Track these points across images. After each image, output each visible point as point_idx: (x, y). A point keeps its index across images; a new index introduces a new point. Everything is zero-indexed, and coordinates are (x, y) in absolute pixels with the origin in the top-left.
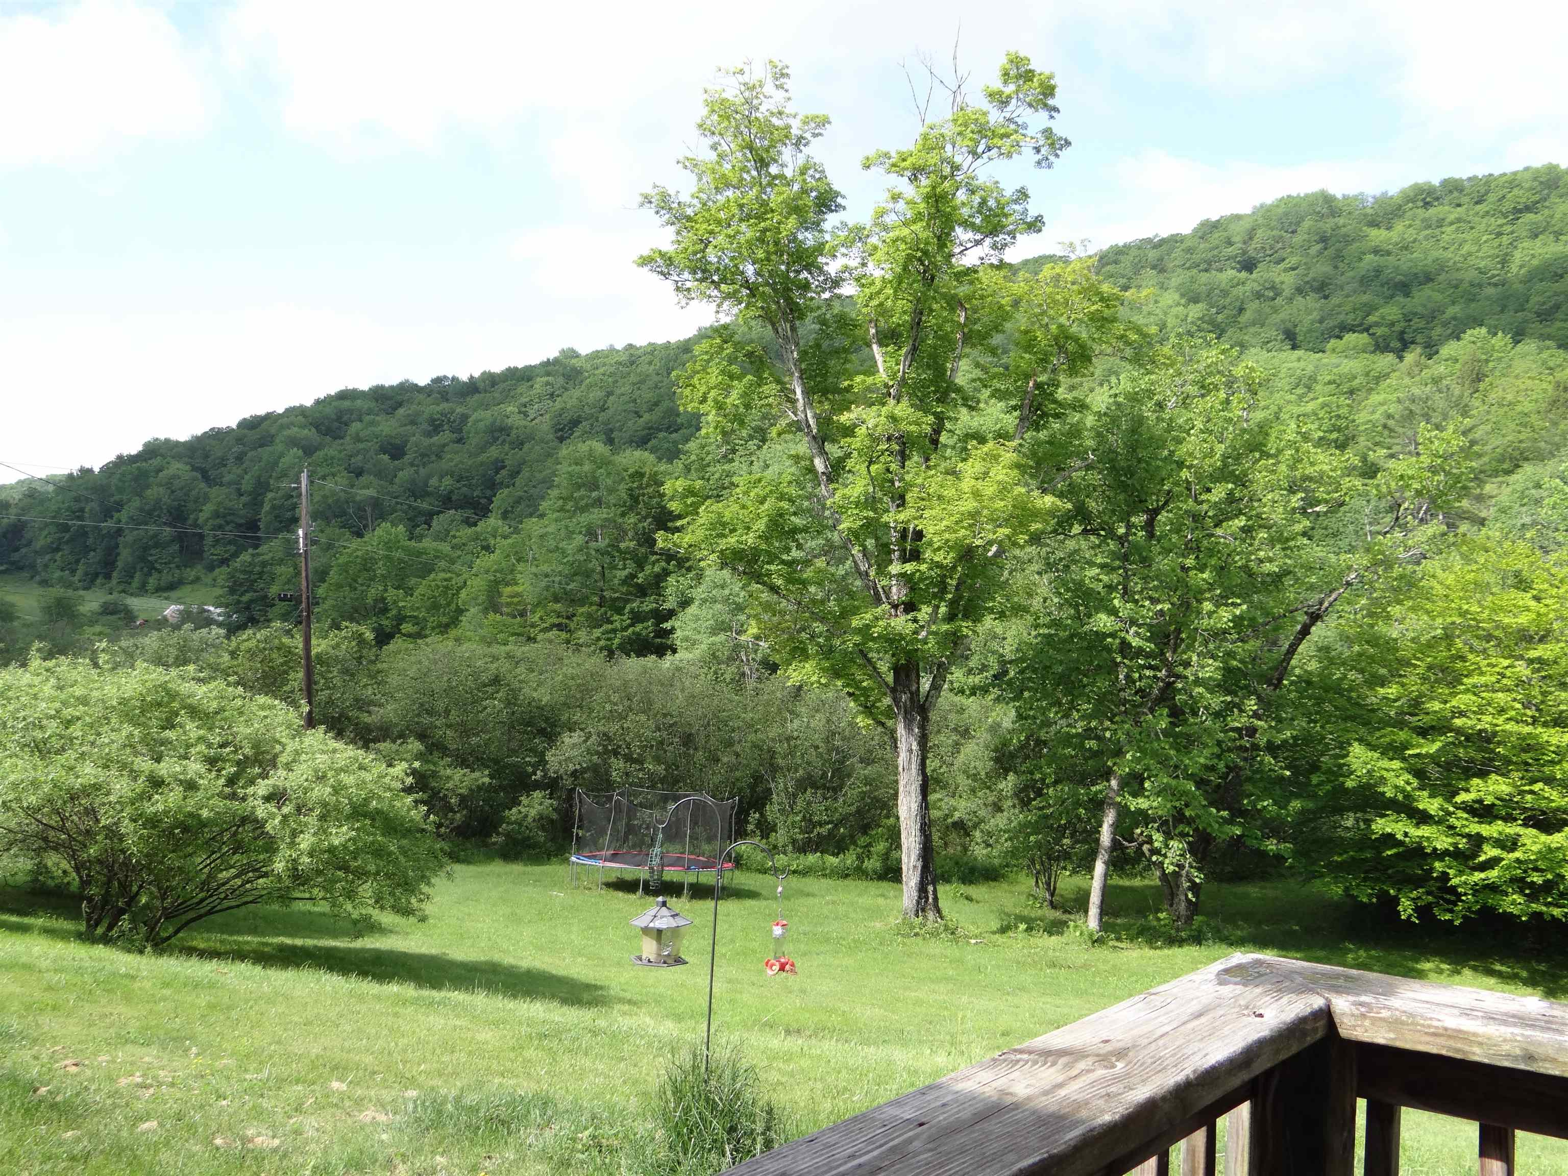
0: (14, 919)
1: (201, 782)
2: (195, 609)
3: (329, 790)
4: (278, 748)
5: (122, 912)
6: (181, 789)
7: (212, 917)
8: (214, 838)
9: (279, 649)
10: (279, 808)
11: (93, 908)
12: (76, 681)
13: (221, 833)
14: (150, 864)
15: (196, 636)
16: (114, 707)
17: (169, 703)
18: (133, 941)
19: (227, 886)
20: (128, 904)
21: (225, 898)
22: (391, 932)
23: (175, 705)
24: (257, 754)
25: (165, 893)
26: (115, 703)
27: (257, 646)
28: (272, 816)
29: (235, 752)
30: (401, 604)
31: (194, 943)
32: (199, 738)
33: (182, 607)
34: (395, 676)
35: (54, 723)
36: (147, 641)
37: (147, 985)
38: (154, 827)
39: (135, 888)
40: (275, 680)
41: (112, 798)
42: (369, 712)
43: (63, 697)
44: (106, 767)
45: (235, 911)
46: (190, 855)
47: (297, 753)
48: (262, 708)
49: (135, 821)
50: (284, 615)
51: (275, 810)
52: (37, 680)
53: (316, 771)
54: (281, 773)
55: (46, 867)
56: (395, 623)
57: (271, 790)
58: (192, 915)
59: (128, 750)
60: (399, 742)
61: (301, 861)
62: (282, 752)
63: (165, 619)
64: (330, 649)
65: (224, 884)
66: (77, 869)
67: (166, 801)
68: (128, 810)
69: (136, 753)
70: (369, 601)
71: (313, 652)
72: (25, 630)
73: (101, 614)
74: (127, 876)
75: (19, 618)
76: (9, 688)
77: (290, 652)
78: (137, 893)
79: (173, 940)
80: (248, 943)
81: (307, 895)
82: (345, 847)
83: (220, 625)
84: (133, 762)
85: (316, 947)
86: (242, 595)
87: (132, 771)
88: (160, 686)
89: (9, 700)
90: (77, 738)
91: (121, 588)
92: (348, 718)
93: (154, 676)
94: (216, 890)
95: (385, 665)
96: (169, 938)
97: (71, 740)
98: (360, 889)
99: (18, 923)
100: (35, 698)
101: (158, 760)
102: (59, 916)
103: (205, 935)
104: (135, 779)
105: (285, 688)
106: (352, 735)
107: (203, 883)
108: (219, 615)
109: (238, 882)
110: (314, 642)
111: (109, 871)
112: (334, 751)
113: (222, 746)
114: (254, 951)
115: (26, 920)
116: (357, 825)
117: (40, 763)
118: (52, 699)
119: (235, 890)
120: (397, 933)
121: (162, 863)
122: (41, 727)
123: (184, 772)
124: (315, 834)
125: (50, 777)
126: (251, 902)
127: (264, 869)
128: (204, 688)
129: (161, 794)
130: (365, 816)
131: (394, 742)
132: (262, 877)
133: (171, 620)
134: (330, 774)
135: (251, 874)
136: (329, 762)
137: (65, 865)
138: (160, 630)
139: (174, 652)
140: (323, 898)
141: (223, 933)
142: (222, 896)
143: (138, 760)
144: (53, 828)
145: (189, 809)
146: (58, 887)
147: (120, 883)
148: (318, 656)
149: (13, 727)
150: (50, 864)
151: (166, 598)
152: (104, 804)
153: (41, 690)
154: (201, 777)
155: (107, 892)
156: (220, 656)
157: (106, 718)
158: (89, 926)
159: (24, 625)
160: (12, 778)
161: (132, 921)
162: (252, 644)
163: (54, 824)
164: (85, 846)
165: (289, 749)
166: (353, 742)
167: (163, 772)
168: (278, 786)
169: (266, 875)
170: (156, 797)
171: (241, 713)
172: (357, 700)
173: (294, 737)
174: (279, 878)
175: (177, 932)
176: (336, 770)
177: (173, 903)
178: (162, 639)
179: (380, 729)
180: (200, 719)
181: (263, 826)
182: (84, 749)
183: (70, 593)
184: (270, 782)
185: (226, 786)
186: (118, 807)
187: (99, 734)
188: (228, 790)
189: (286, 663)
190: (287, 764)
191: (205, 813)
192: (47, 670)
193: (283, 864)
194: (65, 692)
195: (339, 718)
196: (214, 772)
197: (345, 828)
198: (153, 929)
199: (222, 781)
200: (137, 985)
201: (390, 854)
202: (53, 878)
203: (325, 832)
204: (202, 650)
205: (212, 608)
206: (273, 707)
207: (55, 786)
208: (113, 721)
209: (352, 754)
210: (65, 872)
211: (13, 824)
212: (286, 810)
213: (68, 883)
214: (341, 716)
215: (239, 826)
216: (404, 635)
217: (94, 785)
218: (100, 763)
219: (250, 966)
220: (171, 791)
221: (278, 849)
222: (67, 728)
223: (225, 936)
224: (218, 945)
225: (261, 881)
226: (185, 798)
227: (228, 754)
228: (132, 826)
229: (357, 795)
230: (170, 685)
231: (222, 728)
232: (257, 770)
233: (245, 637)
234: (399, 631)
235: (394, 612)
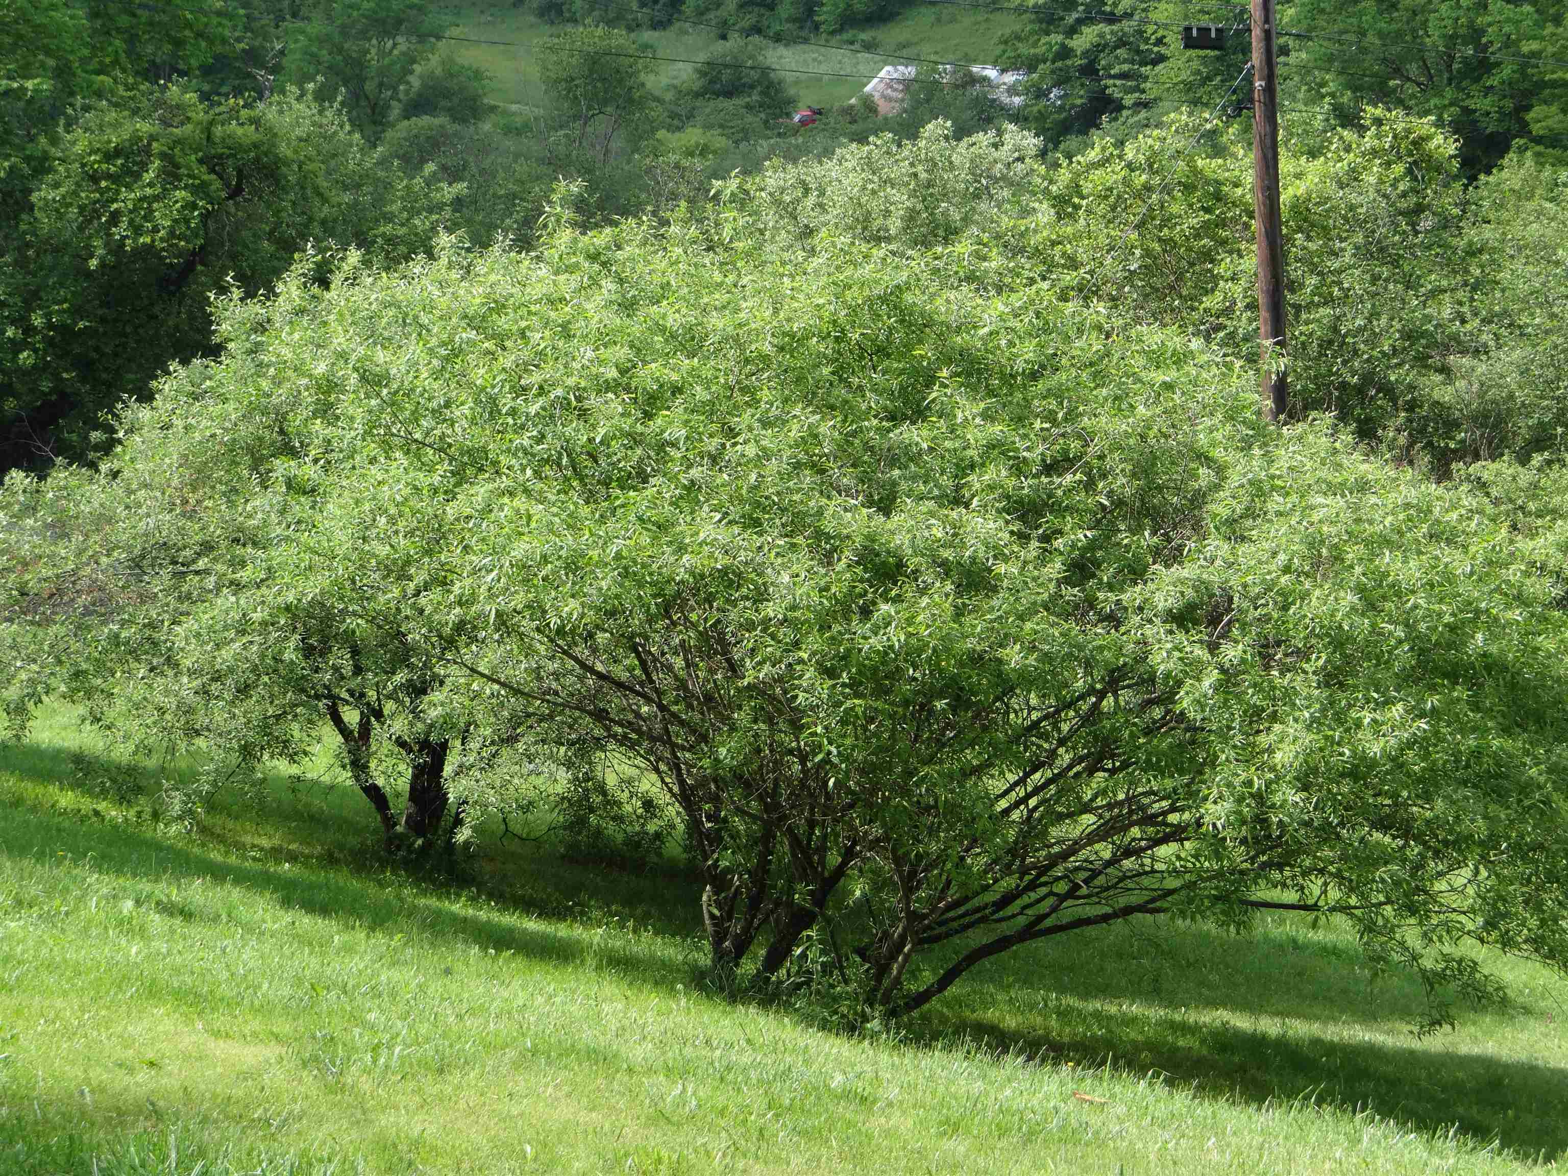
0: (533, 925)
1: (1001, 568)
2: (946, 73)
3: (1350, 598)
4: (1205, 475)
5: (803, 919)
6: (949, 587)
7: (1039, 944)
8: (1036, 724)
9: (1188, 188)
10: (1213, 648)
11: (728, 908)
12: (666, 286)
13: (1054, 717)
14: (873, 792)
15: (962, 153)
16: (765, 359)
17: (909, 346)
18: (836, 999)
19: (1073, 862)
20: (820, 899)
21: (1071, 893)
22: (1527, 1011)
23: (925, 351)
24: (1142, 495)
25: (913, 874)
26: (767, 348)
27: (1126, 182)
28: (1195, 669)
29: (1089, 486)
30: (1527, 47)
31: (991, 1015)
32: (991, 446)
33: (910, 71)
34: (1518, 265)
35: (614, 404)
36: (831, 168)
37: (903, 1123)
38: (881, 692)
39: (834, 859)
40: (1180, 278)
41: (770, 610)
42: (1444, 370)
43: (636, 329)
44: (752, 523)
45: (1091, 931)
46: (978, 771)
47: (1259, 490)
48: (1156, 359)
49: (831, 673)
50: (1189, 87)
51: (1200, 652)
52: (567, 284)
53: (1314, 543)
54: (1217, 546)
55: (602, 790)
56: (1509, 104)
57: (1190, 593)
58: (978, 937)
59: (808, 478)
60: (1537, 459)
61: (1277, 799)
62: (1217, 487)
63: (869, 106)
64: (1331, 188)
65: (1064, 856)
66: (686, 797)
67: (910, 621)
68: (814, 642)
69: (829, 488)
70: (1434, 39)
71: (1285, 197)
72: (509, 143)
73: (697, 95)
74: (812, 824)
75: (493, 109)
76: (500, 308)
77: (1218, 197)
78: (840, 871)
79: (934, 1003)
80: (1132, 1021)
81: (1291, 896)
82: (1397, 762)
83: (1020, 118)
84: (820, 512)
85: (1316, 1042)
86: (1072, 31)
87: (819, 534)
88: (884, 299)
89: (500, 339)
90: (673, 445)
91: (748, 20)
92: (1388, 390)
93: (867, 270)
94: (1044, 870)
95: (1489, 233)
96: (923, 997)
97: (662, 446)
98: (1441, 886)
99: (545, 936)
100: (566, 332)
101: (886, 506)
102: (642, 922)
103: (1022, 994)
104: (828, 559)
105: (1208, 302)
106: (1402, 440)
107: (1013, 851)
108: (1012, 90)
109: (1105, 851)
110: (1285, 165)
111: (767, 808)
112: (1363, 486)
113: (1051, 468)
114: (1151, 1046)
115: (562, 930)
116: (1432, 701)
117: (584, 511)
118: (604, 339)
119: (1095, 874)
120: (1544, 1016)
121: (905, 792)
122: (583, 414)
123: (956, 538)
124: (1313, 724)
125: (612, 549)
126: (1141, 908)
127: (1173, 818)
128: (999, 306)
129: (898, 599)
130: (1454, 674)
131: (1523, 459)
132: (1165, 840)
133: (883, 108)
134: (1352, 553)
135: (1135, 832)
136: (1347, 516)
137: (650, 784)
138: (862, 139)
139: (901, 200)
140: (1345, 909)
141: (1062, 990)
142: (1062, 887)
143: (833, 506)
144: (620, 685)
145: (970, 644)
146: (634, 842)
147: (795, 842)
148: (1300, 209)
149: (513, 412)
150: (611, 780)
151: (869, 47)
152: (750, 626)
153: (580, 311)
154: (1000, 556)
155: (764, 864)
156: (1026, 212)
157: (744, 390)
158: (719, 954)
159: (509, 130)
160: (519, 549)
161: (831, 944)
162: (1114, 174)
163: (624, 676)
164: (704, 738)
165: (1235, 478)
166: (1405, 458)
167: (901, 540)
168: (1207, 585)
169: (1177, 834)
170: (885, 608)
171: (1100, 378)
172: (1410, 335)
173: (1246, 446)
174: (1217, 844)
175: (944, 983)
176: (1367, 543)
177: (932, 902)
178: (869, 164)
179: (1481, 418)
180: (991, 393)
181: (1168, 698)
182: (695, 473)
183: (619, 38)
184: (1188, 571)
185: (1067, 581)
186: (786, 634)
187: (731, 433)
188: (1071, 593)
189: (1204, 230)
190: (1231, 522)
191: (1013, 656)
192: (593, 257)
193: (1228, 805)
194: (640, 315)
195: (1360, 390)
196: (1034, 544)
197: (1398, 710)
198: (882, 970)
199: (1055, 568)
200: (876, 1123)
201: (1526, 788)
202: (619, 819)
203: (1340, 718)
204: (977, 196)
205: (991, 73)
206: (1180, 359)
207: (626, 573)
208: (765, 395)
209: (1412, 495)
210: (648, 804)
211: (519, 673)
212: (1232, 653)
213: (658, 835)
214: (1368, 379)
215: (1102, 695)
216: (1538, 140)
217: (724, 572)
218: (735, 512)
219: (1161, 1089)
220: (923, 592)
221: (1212, 761)
222: (648, 416)
223: (1071, 1001)
224: (1053, 1022)
225: (1165, 851)
226: (959, 613)
227: (1068, 491)
228: (824, 687)
229: (1429, 614)
230: (908, 298)
231: (1051, 417)
232: (1148, 539)
233: (1093, 155)
234: (1524, 130)
235: (1507, 71)
